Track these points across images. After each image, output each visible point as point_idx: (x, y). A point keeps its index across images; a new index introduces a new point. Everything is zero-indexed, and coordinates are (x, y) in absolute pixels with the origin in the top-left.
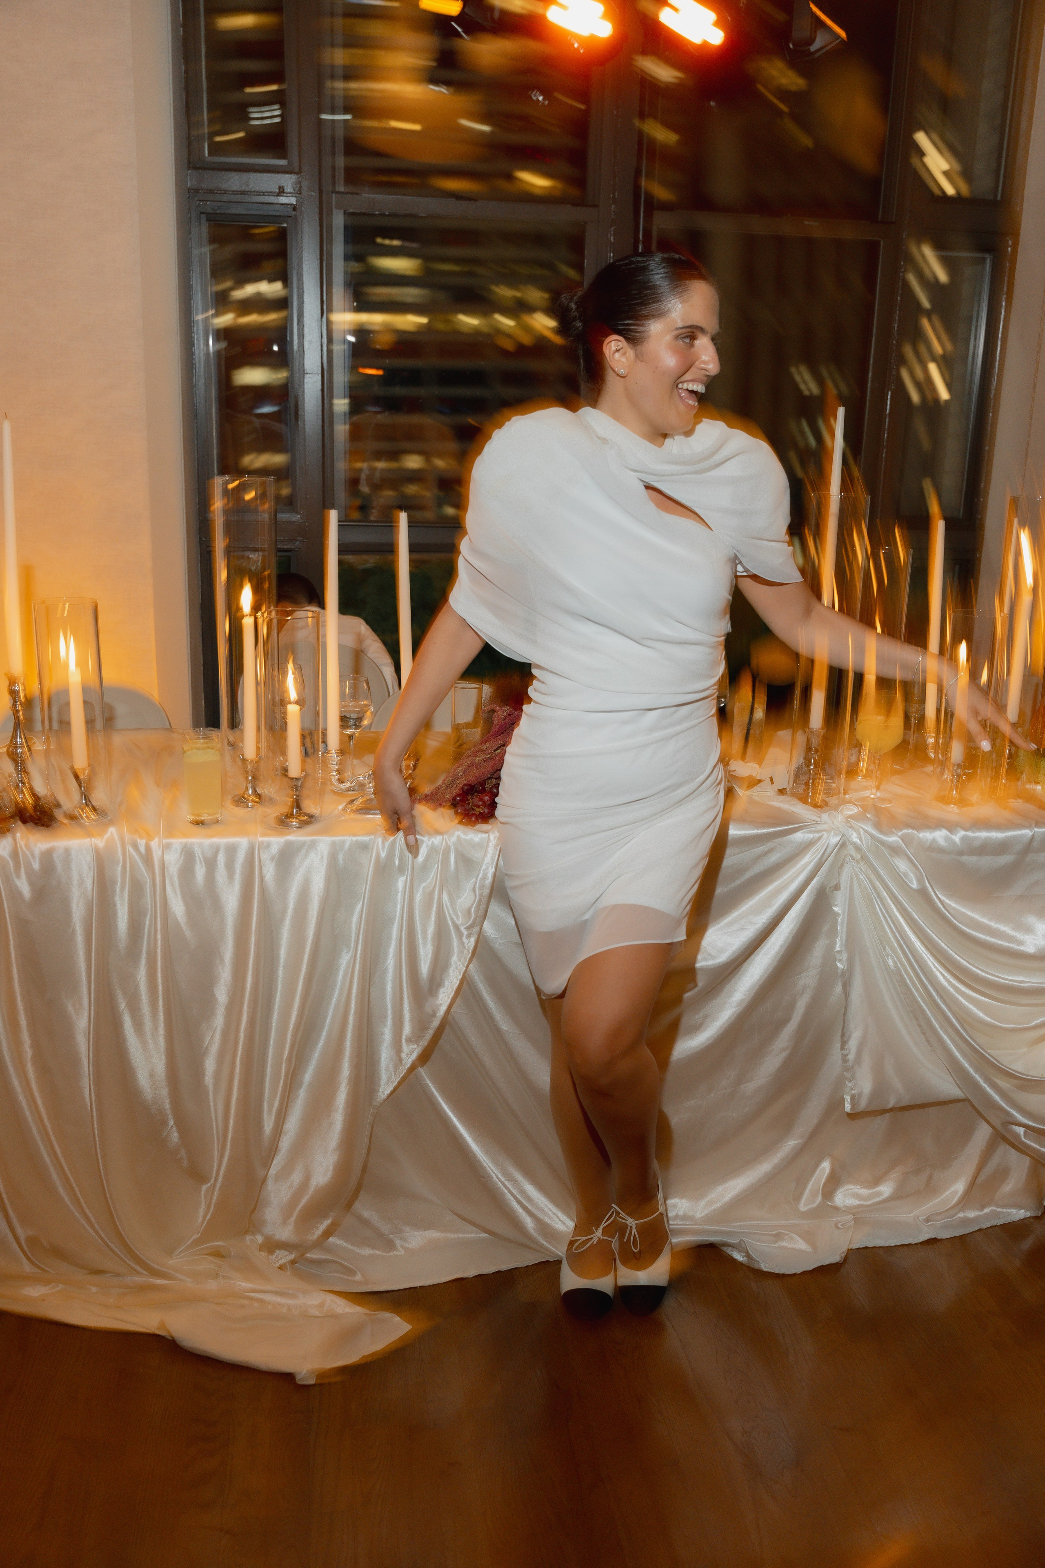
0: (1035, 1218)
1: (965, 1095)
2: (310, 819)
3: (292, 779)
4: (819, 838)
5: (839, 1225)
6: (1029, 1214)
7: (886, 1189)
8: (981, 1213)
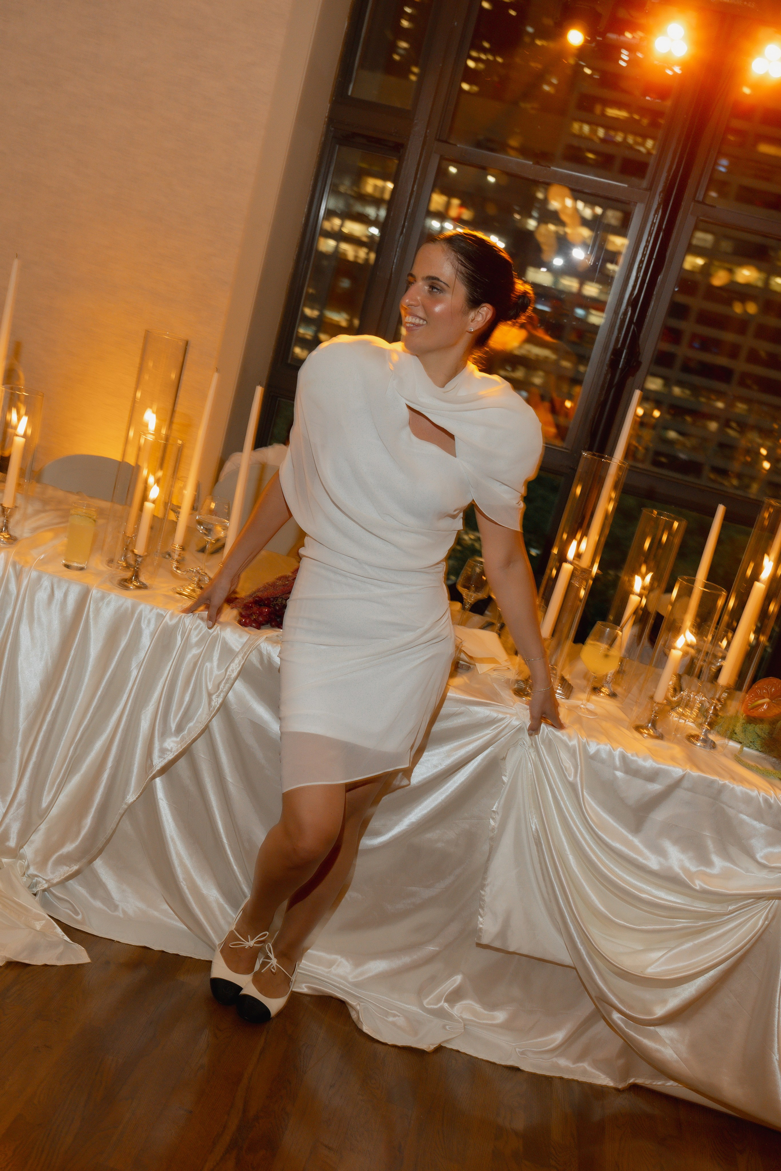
0: (617, 1090)
1: (574, 965)
2: (143, 587)
3: (136, 555)
4: (502, 719)
5: (447, 1027)
6: (611, 1084)
7: (500, 1016)
8: (571, 1066)
